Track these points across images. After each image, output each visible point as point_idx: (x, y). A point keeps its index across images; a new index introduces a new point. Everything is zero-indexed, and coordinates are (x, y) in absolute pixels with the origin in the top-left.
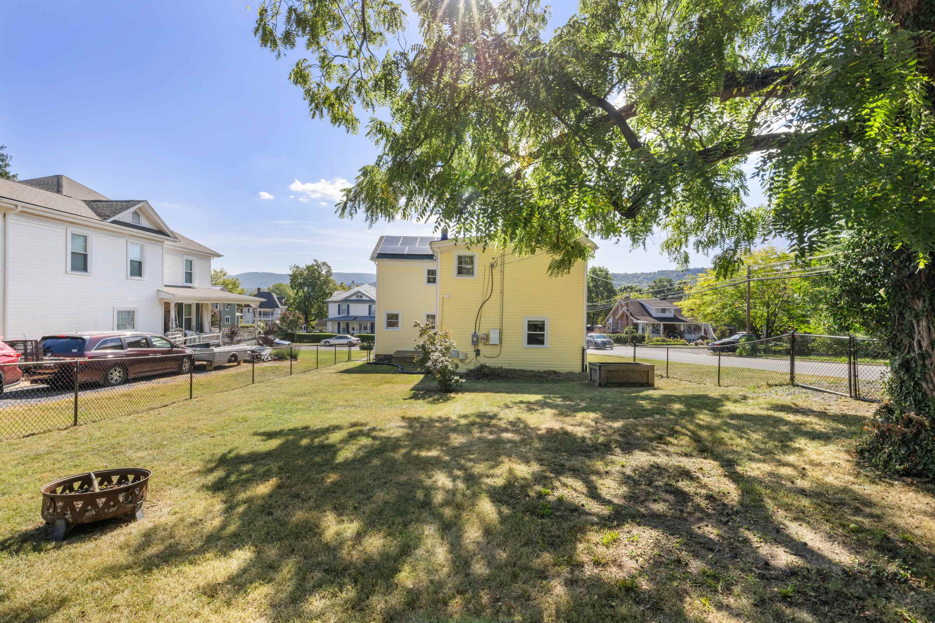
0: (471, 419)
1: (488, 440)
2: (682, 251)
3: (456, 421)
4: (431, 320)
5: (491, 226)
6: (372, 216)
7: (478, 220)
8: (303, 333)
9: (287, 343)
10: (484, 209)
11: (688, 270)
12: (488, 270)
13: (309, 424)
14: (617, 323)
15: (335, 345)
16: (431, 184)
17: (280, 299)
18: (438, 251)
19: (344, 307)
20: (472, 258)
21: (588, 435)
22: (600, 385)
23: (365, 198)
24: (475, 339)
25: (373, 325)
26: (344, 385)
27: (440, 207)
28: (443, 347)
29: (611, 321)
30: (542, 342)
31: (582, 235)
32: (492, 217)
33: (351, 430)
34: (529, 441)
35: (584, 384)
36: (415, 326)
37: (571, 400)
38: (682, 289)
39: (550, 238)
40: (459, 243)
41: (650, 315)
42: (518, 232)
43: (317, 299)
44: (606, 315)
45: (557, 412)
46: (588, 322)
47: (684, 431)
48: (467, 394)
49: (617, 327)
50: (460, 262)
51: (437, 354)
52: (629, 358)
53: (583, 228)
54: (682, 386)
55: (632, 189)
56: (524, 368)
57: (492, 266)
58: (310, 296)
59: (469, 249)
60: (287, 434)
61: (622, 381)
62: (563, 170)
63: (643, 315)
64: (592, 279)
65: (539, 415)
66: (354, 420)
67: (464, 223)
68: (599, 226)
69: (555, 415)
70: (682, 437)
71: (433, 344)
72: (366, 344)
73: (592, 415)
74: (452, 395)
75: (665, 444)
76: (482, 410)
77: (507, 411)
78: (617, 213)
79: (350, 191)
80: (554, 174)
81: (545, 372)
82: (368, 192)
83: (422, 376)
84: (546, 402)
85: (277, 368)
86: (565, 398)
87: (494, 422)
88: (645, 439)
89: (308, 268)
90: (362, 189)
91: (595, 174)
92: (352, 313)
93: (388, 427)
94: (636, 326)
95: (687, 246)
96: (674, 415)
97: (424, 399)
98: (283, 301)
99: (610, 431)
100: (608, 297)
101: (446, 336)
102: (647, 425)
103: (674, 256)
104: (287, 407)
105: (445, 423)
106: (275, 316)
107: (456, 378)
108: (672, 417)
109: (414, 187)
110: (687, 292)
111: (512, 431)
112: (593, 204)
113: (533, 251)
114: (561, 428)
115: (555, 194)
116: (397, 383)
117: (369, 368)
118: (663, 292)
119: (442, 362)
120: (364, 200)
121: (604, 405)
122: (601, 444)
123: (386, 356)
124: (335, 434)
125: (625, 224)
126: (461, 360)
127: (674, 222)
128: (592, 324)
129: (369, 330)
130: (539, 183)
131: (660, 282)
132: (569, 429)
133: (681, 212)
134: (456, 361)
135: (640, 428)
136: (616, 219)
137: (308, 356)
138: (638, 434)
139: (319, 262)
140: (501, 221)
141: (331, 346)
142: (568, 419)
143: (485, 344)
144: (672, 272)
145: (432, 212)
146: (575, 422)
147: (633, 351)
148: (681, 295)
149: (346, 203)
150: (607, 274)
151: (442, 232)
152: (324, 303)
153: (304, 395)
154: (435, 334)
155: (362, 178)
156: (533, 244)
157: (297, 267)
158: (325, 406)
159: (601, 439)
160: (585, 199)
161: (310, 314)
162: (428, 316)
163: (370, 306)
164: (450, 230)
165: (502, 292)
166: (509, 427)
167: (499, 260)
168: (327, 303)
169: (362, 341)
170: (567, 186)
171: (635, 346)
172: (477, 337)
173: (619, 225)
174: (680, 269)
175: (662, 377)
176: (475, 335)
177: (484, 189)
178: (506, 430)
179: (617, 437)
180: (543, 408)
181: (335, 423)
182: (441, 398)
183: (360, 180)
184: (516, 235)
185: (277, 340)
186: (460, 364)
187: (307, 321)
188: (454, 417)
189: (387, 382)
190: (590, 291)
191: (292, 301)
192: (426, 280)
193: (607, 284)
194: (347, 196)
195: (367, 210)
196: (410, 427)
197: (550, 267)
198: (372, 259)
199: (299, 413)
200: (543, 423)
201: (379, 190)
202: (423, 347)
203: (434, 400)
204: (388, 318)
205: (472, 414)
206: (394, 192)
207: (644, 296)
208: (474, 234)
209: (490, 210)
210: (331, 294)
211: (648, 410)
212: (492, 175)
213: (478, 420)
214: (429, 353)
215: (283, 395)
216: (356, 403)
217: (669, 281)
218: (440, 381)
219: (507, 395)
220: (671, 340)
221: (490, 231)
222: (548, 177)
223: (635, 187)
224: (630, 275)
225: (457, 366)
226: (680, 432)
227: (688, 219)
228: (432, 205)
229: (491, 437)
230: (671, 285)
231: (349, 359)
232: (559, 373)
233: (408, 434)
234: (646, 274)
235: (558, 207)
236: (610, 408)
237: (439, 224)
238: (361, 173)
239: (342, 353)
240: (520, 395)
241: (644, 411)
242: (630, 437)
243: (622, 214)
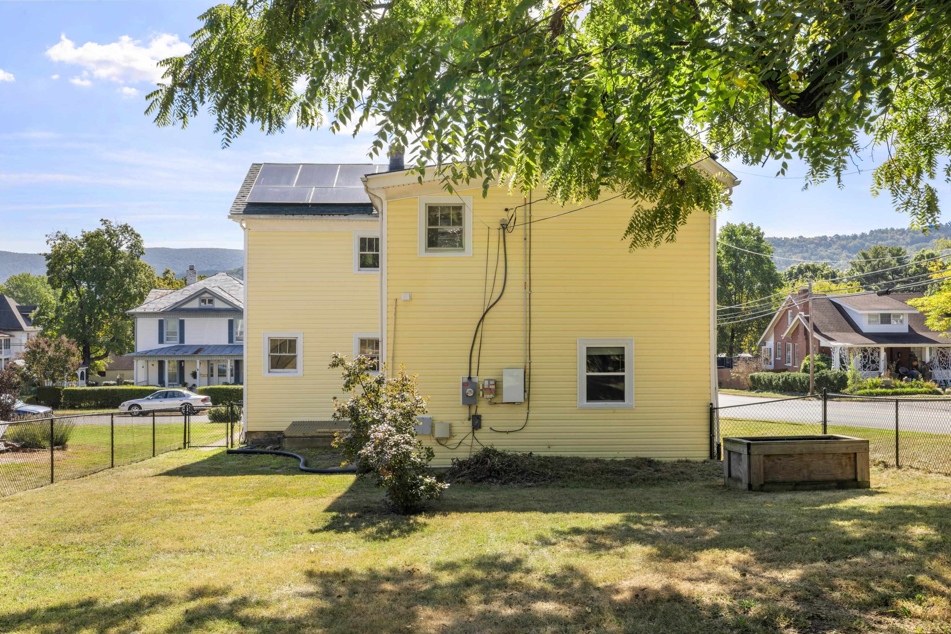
0: (463, 572)
1: (504, 620)
2: (921, 186)
3: (428, 578)
4: (370, 352)
5: (498, 138)
6: (231, 116)
7: (469, 125)
8: (80, 386)
9: (42, 409)
10: (482, 102)
11: (937, 228)
12: (495, 235)
13: (94, 594)
14: (785, 349)
15: (153, 413)
16: (365, 48)
17: (25, 310)
18: (381, 194)
19: (172, 325)
20: (458, 209)
21: (725, 602)
22: (750, 487)
23: (215, 79)
24: (470, 392)
25: (238, 364)
26: (175, 502)
27: (384, 98)
28: (398, 411)
29: (770, 343)
30: (619, 395)
31: (702, 156)
32: (501, 119)
33: (192, 605)
34: (593, 618)
35: (715, 487)
36: (334, 365)
37: (685, 523)
38: (925, 270)
39: (632, 164)
40: (428, 176)
41: (856, 329)
42: (560, 150)
43: (110, 310)
44: (761, 330)
45: (655, 550)
46: (720, 349)
47: (936, 585)
48: (454, 515)
49: (784, 356)
50: (432, 220)
51: (385, 426)
52: (813, 426)
53: (703, 138)
54: (930, 486)
55: (809, 51)
56: (581, 455)
57: (504, 227)
58: (94, 303)
59: (450, 189)
60: (45, 620)
61: (798, 478)
62: (655, 11)
63: (841, 330)
64: (728, 251)
65: (616, 559)
66: (197, 583)
67: (438, 134)
68: (738, 133)
69: (651, 557)
70: (932, 599)
71: (375, 404)
72: (222, 409)
73: (733, 556)
74: (421, 519)
75: (895, 615)
76: (488, 551)
77: (545, 551)
78: (776, 104)
79: (180, 63)
80: (637, 21)
81: (628, 462)
82: (220, 66)
83: (351, 478)
84: (629, 530)
85: (19, 468)
86: (672, 520)
87: (515, 577)
88: (852, 605)
89: (88, 238)
90: (207, 59)
91: (726, 20)
92: (189, 340)
93: (275, 595)
94: (826, 353)
95: (932, 176)
96: (915, 550)
97: (357, 530)
98: (32, 315)
99: (773, 591)
100: (764, 291)
101: (404, 385)
102: (856, 574)
103: (906, 197)
104: (42, 556)
105: (406, 584)
106: (14, 349)
107: (428, 480)
108: (909, 555)
109: (325, 55)
110: (935, 276)
111: (558, 598)
112: (723, 86)
113: (594, 193)
114: (667, 588)
115: (640, 66)
116: (295, 494)
117: (233, 462)
118: (883, 276)
119: (397, 444)
120: (213, 84)
121: (758, 534)
122: (755, 621)
123: (269, 434)
124: (155, 617)
125: (796, 130)
126: (438, 440)
127: (902, 122)
128: (731, 352)
129: (229, 378)
130: (605, 41)
131: (877, 254)
132: (684, 588)
133: (918, 99)
134: (428, 442)
135: (839, 582)
136: (776, 118)
137: (91, 440)
138: (837, 595)
139: (114, 225)
140: (520, 126)
141: (144, 414)
142: (679, 567)
143: (492, 403)
144: (902, 232)
145: (367, 110)
146: (696, 574)
147: (820, 410)
148: (924, 283)
149: (171, 92)
150: (760, 240)
151: (390, 154)
152: (125, 317)
153: (82, 528)
154: (380, 382)
155: (207, 34)
156: (595, 176)
157: (64, 238)
158: (131, 552)
159: (755, 610)
160: (705, 75)
161: (95, 343)
162: (363, 343)
163: (231, 323)
164: (408, 150)
165: (528, 285)
166: (549, 587)
167: (520, 213)
168: (133, 316)
169: (215, 402)
170: (665, 48)
171: (825, 398)
172: (475, 387)
173: (784, 132)
174: (918, 227)
175: (886, 466)
176: (469, 382)
177: (482, 56)
178: (544, 596)
179: (788, 603)
180: (624, 543)
181: (155, 589)
182: (396, 526)
183: (202, 39)
184: (556, 157)
185: (19, 405)
186: (436, 449)
187: (87, 358)
188: (425, 569)
189: (273, 495)
190: (722, 278)
191: (52, 315)
192: (356, 261)
193: (760, 261)
194: (174, 75)
195: (220, 107)
196: (327, 594)
197: (631, 229)
198: (233, 215)
199: (73, 570)
200: (625, 577)
201: (246, 60)
202: (353, 412)
203: (380, 531)
204: (273, 350)
205: (466, 561)
206: (281, 64)
207: (842, 286)
208: (462, 156)
209: (496, 104)
210: (142, 297)
211: (857, 541)
212: (497, 25)
213: (479, 574)
214: (367, 425)
215: (35, 531)
216: (203, 543)
217: (897, 254)
218: (393, 490)
219: (544, 516)
220: (904, 385)
221: (498, 149)
222: (624, 28)
223: (814, 47)
224: (811, 241)
225: (430, 454)
226: (928, 588)
227: (934, 114)
228: (366, 92)
229: (509, 612)
230: (900, 261)
231: (186, 444)
232: (658, 463)
233: (321, 612)
234: (846, 238)
235: (645, 93)
236: (773, 538)
237: (384, 137)
238: (202, 24)
239: (169, 430)
240: (572, 515)
241: (848, 542)
242: (818, 603)
243: (789, 108)
